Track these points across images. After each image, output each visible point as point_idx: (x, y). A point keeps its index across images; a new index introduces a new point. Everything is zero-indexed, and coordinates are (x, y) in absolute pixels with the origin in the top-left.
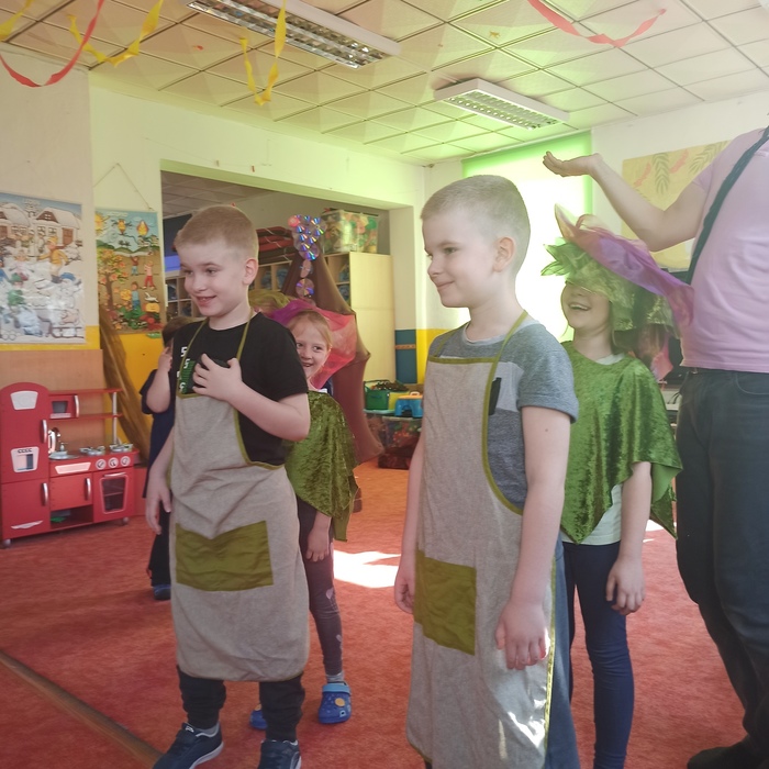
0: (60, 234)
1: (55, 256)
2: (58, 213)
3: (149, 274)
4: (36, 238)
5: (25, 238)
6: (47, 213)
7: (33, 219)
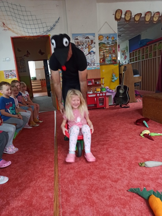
0: (90, 41)
1: (89, 47)
2: (90, 37)
3: (114, 50)
4: (85, 43)
5: (83, 44)
6: (87, 37)
7: (84, 39)
